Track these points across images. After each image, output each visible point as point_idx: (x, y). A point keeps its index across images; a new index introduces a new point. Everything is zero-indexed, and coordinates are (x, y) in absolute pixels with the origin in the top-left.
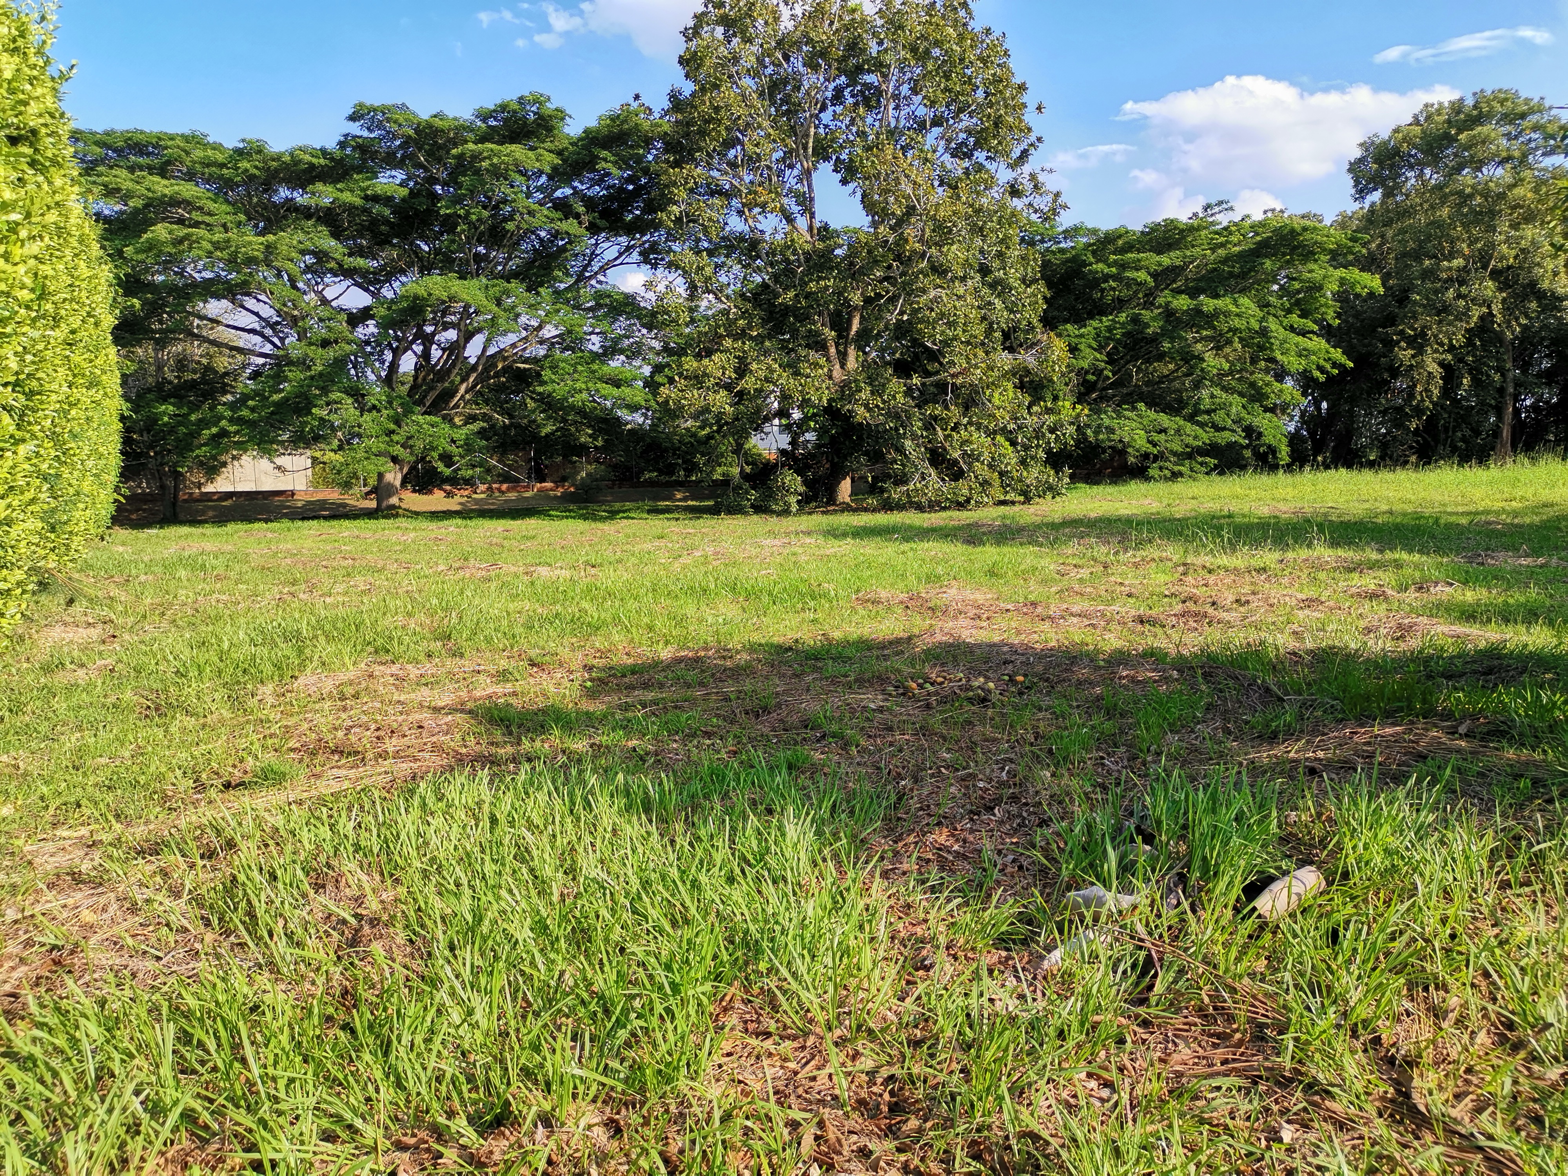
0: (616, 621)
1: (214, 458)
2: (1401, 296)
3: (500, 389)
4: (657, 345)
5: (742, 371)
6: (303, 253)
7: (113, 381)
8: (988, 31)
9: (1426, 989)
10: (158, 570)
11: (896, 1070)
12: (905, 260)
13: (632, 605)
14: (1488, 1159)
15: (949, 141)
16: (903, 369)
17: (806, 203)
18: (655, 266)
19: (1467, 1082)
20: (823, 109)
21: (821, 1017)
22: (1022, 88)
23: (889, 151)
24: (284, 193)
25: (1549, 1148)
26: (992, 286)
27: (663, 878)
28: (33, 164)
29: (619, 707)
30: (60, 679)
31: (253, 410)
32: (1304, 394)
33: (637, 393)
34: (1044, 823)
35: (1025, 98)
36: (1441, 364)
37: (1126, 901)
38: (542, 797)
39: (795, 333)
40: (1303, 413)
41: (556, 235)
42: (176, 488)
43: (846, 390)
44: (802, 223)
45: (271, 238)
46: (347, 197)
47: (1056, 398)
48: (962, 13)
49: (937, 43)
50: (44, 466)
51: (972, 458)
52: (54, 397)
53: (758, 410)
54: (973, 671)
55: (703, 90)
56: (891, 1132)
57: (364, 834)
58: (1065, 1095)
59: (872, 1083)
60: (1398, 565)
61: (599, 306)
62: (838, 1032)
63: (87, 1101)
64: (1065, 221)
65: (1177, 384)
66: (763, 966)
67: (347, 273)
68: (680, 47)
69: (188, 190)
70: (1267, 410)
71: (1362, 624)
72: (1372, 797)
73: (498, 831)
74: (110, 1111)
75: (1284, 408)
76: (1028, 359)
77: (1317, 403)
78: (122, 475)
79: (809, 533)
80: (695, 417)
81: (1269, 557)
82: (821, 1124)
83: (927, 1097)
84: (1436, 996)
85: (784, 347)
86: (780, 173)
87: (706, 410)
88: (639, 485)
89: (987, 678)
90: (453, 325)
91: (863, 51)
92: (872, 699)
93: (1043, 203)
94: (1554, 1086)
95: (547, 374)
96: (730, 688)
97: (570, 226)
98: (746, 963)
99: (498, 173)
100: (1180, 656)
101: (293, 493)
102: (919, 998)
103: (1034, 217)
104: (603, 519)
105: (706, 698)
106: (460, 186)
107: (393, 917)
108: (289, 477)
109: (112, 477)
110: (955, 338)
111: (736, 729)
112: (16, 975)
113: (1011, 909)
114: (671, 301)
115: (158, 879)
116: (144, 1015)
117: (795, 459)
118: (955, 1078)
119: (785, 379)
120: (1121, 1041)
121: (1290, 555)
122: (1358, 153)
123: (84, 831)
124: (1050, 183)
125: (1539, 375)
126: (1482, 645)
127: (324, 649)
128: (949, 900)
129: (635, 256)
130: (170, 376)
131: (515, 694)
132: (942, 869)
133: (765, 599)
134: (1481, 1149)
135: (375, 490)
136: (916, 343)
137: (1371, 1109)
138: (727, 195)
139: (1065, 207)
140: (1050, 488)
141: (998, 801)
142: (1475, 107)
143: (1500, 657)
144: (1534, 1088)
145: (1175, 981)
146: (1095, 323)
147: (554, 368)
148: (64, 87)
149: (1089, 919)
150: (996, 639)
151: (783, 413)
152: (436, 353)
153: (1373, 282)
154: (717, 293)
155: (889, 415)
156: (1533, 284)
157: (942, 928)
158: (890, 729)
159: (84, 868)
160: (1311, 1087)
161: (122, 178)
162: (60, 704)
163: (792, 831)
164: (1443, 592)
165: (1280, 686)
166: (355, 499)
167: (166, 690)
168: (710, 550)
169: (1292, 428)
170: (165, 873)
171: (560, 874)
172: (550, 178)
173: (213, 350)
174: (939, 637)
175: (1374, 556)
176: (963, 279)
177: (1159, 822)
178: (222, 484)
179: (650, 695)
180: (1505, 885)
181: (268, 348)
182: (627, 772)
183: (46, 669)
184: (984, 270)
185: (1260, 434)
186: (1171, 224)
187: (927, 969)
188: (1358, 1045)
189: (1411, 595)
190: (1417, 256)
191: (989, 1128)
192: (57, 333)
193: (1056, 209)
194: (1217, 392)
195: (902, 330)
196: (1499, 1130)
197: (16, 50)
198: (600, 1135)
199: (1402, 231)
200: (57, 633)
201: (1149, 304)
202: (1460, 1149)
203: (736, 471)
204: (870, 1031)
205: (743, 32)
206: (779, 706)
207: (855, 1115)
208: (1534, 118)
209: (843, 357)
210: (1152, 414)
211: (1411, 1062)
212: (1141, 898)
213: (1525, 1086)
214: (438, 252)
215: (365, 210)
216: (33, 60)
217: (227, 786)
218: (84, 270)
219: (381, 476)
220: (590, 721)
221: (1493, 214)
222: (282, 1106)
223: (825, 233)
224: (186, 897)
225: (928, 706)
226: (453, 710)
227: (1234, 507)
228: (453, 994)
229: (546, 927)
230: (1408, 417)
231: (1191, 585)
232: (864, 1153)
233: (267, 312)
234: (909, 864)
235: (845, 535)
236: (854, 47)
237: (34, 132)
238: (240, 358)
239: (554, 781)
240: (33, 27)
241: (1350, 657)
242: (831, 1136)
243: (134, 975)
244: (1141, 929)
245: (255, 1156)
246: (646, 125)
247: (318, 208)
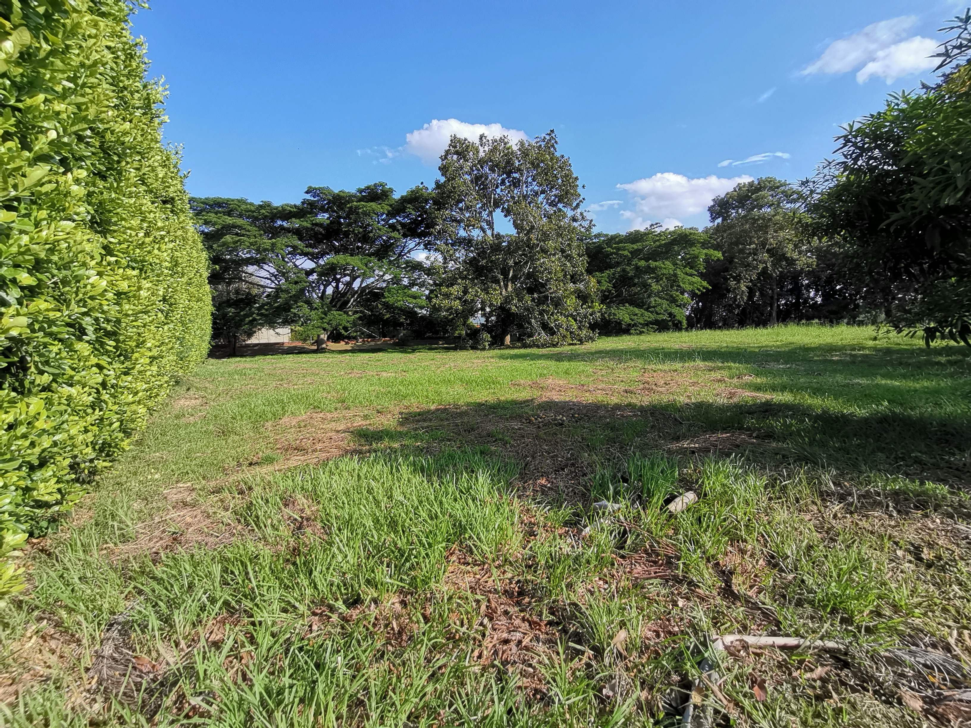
0: (413, 394)
1: (251, 329)
2: (730, 260)
3: (368, 300)
4: (431, 282)
5: (465, 292)
6: (287, 246)
7: (208, 299)
8: (563, 157)
9: (738, 542)
10: (227, 375)
11: (520, 578)
12: (531, 248)
13: (420, 387)
14: (763, 613)
15: (548, 200)
16: (530, 291)
17: (490, 224)
18: (429, 251)
19: (755, 581)
20: (497, 187)
21: (490, 557)
22: (576, 179)
23: (523, 204)
24: (279, 222)
25: (788, 609)
26: (566, 257)
27: (428, 499)
28: (172, 212)
29: (413, 429)
30: (183, 421)
31: (266, 310)
32: (692, 300)
33: (423, 301)
34: (585, 475)
35: (578, 183)
36: (747, 287)
37: (616, 506)
38: (379, 467)
39: (486, 277)
40: (692, 307)
41: (390, 238)
42: (235, 342)
43: (507, 300)
44: (489, 232)
45: (274, 240)
46: (305, 224)
47: (592, 302)
48: (552, 149)
49: (542, 161)
50: (177, 334)
51: (559, 326)
52: (181, 306)
53: (472, 308)
54: (558, 413)
55: (449, 180)
56: (518, 603)
57: (306, 483)
58: (589, 587)
59: (511, 583)
60: (730, 368)
61: (407, 266)
62: (497, 563)
63: (184, 597)
64: (595, 231)
65: (641, 296)
66: (467, 536)
67: (306, 254)
68: (439, 163)
69: (239, 222)
70: (677, 306)
71: (715, 392)
72: (717, 462)
73: (361, 482)
74: (193, 601)
75: (684, 305)
76: (581, 286)
77: (697, 303)
78: (212, 337)
79: (491, 357)
80: (447, 311)
81: (678, 365)
82: (489, 601)
83: (533, 589)
84: (742, 545)
85: (482, 282)
86: (480, 213)
87: (451, 308)
88: (425, 338)
89: (563, 416)
90: (348, 275)
91: (512, 164)
92: (516, 425)
93: (586, 224)
94: (790, 582)
95: (386, 294)
96: (459, 421)
97: (395, 234)
98: (461, 535)
99: (366, 214)
100: (642, 406)
101: (283, 344)
102: (531, 548)
103: (582, 230)
104: (409, 353)
105: (448, 425)
106: (350, 219)
107: (316, 517)
108: (282, 337)
109: (208, 338)
110: (551, 278)
111: (460, 438)
112: (158, 544)
113: (569, 511)
114: (437, 264)
115: (219, 503)
116: (209, 561)
117: (488, 327)
118: (544, 581)
119: (483, 295)
120: (613, 564)
121: (687, 365)
122: (712, 203)
123: (189, 484)
124: (588, 216)
125: (787, 291)
126: (764, 400)
127: (292, 407)
128: (545, 507)
129: (422, 246)
130: (233, 296)
131: (370, 424)
132: (543, 494)
133: (474, 384)
134: (760, 609)
135: (316, 342)
136: (536, 280)
137: (715, 593)
138: (459, 222)
139: (594, 225)
140: (591, 338)
141: (566, 466)
142: (759, 184)
143: (770, 405)
144: (782, 583)
145: (636, 539)
146: (608, 272)
147: (389, 291)
148: (186, 181)
149: (601, 514)
150: (567, 399)
151: (483, 309)
152: (341, 286)
153: (719, 255)
154: (456, 261)
155: (525, 309)
156: (784, 255)
157: (542, 519)
158: (523, 437)
159: (188, 500)
160: (691, 583)
161: (212, 217)
162: (182, 432)
163: (481, 480)
164: (747, 379)
165: (681, 417)
166: (308, 345)
167: (227, 425)
168: (452, 365)
169: (687, 314)
170: (222, 501)
171: (385, 499)
172: (387, 215)
173: (250, 286)
174: (544, 399)
175: (720, 365)
176: (554, 255)
177: (630, 474)
178: (253, 341)
179: (426, 424)
180: (770, 499)
181: (273, 285)
182: (415, 456)
183: (177, 417)
184: (563, 251)
185: (675, 316)
186: (637, 232)
187: (535, 536)
188: (710, 565)
189: (735, 380)
190: (737, 243)
191: (558, 601)
192: (183, 279)
193: (591, 225)
194: (657, 299)
195: (529, 276)
196: (767, 601)
197: (166, 165)
198: (398, 607)
199: (730, 234)
200: (182, 402)
201: (629, 264)
202: (751, 609)
203: (464, 332)
204: (510, 562)
205: (464, 157)
206: (478, 428)
207: (504, 597)
208: (782, 188)
209: (506, 286)
210: (631, 308)
211: (731, 573)
212: (622, 505)
213: (778, 583)
214: (342, 245)
215: (313, 229)
216: (172, 170)
217: (251, 464)
218: (195, 254)
219: (319, 336)
220: (401, 435)
221: (767, 227)
222: (265, 598)
223: (498, 236)
224: (230, 511)
225: (539, 427)
226: (344, 432)
227: (665, 345)
228: (339, 548)
229: (378, 520)
230: (734, 309)
231: (647, 377)
232: (506, 613)
233: (273, 270)
234: (529, 493)
235: (507, 358)
236: (509, 162)
237: (173, 199)
238: (262, 290)
239: (385, 460)
240: (172, 156)
241: (711, 405)
242: (493, 606)
243: (206, 544)
244: (622, 518)
245: (253, 619)
246: (425, 195)
247: (293, 229)
